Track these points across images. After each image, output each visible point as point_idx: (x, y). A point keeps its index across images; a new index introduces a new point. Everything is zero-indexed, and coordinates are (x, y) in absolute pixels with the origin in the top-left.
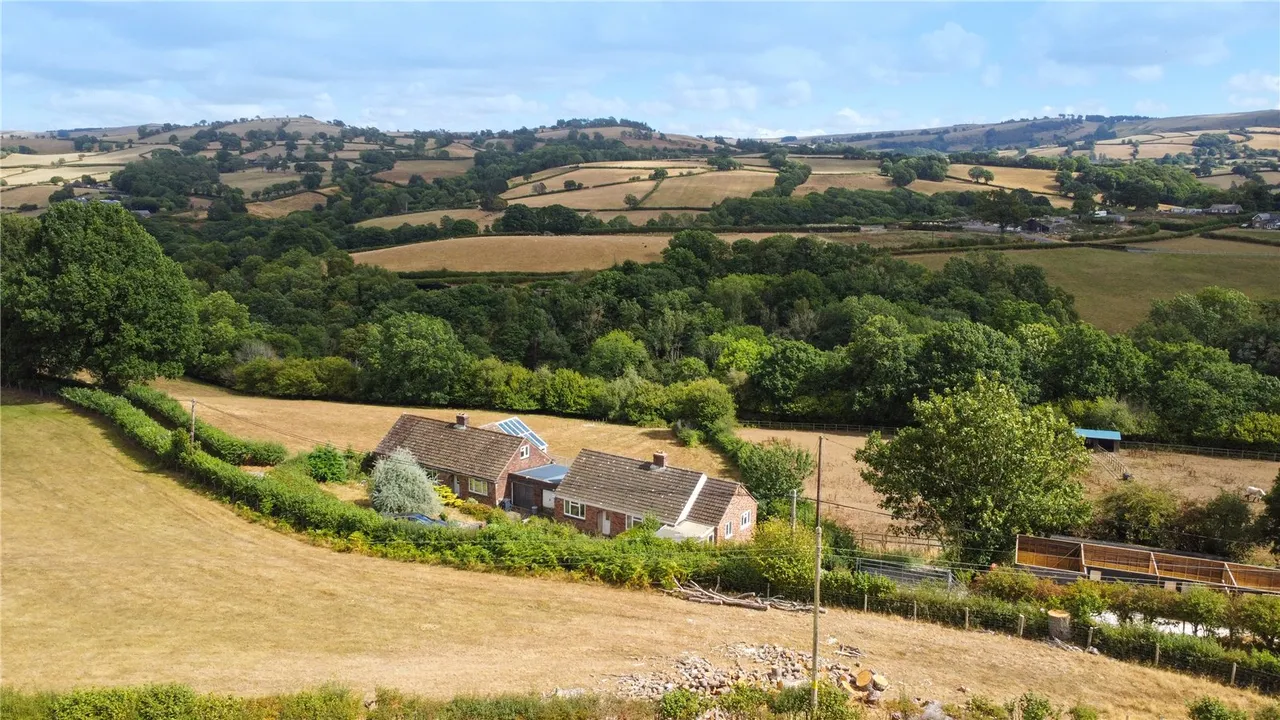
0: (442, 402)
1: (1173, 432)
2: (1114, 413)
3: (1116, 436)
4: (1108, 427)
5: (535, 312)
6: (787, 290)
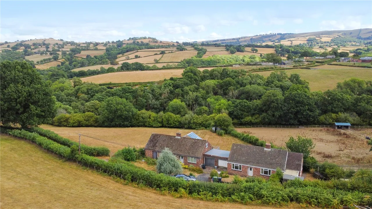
0: (128, 125)
1: (364, 122)
2: (346, 117)
3: (349, 124)
4: (345, 121)
6: (225, 84)
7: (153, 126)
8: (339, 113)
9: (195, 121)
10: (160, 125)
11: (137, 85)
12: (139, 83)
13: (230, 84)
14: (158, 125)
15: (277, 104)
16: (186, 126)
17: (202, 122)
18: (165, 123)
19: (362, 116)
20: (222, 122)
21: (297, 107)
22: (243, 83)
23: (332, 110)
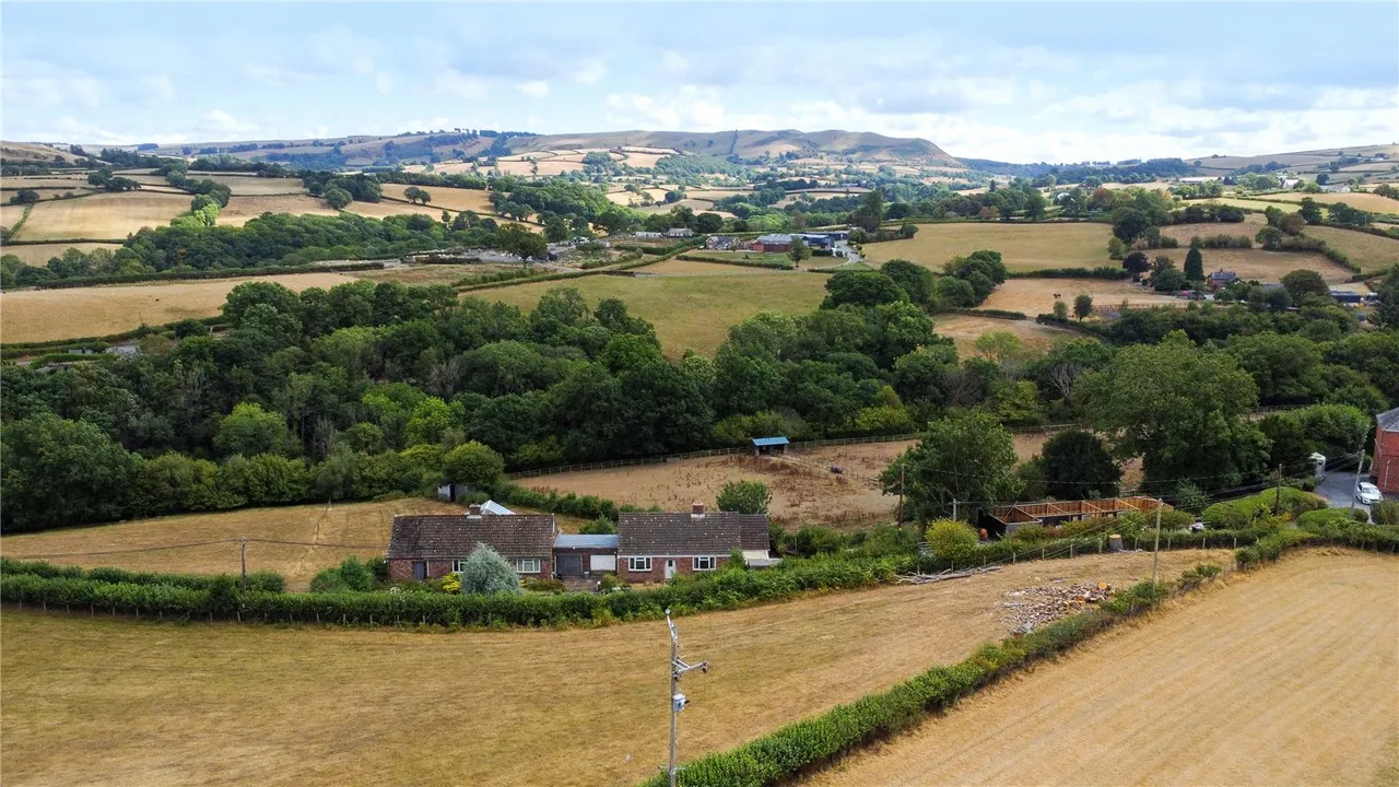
0: (114, 515)
1: (814, 431)
2: (775, 422)
3: (783, 440)
4: (774, 434)
5: (117, 393)
6: (404, 341)
7: (220, 507)
8: (759, 413)
9: (367, 472)
10: (242, 500)
11: (21, 355)
12: (26, 346)
13: (420, 339)
14: (236, 502)
15: (608, 400)
16: (336, 494)
17: (388, 475)
18: (259, 492)
19: (809, 416)
20: (475, 470)
21: (660, 405)
22: (462, 334)
23: (740, 405)
